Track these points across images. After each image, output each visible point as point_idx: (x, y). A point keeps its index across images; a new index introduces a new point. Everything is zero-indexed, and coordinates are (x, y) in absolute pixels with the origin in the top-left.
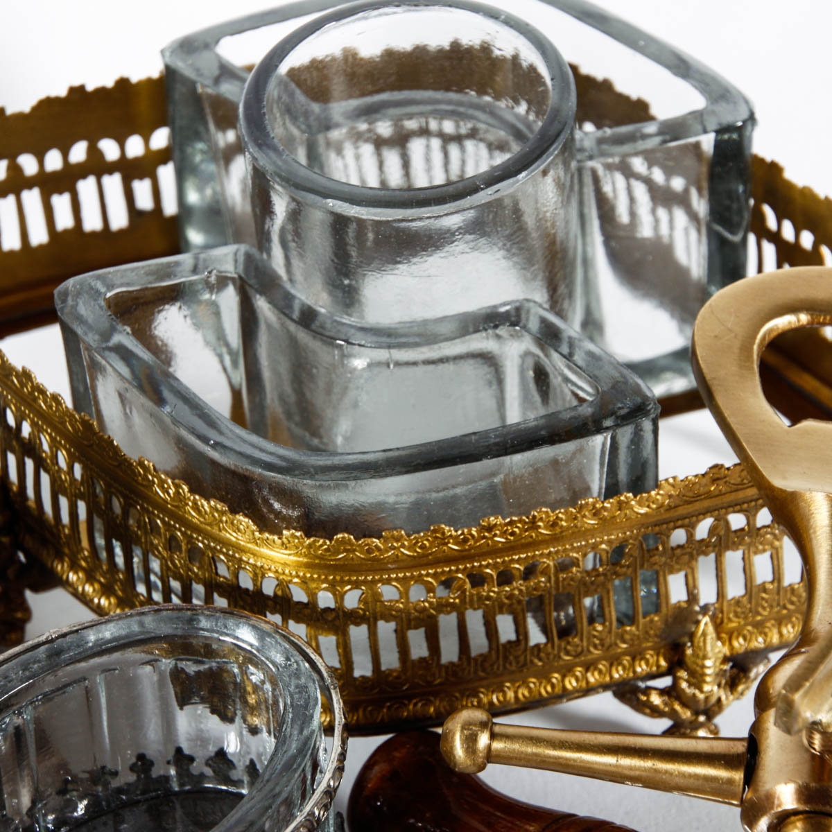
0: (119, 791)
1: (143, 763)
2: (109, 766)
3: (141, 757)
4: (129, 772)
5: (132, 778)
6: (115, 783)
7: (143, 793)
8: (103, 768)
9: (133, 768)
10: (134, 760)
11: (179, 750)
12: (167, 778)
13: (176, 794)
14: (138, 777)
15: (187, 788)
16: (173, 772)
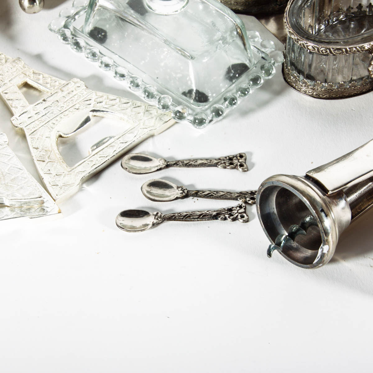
0: (353, 13)
1: (360, 6)
2: (352, 6)
3: (360, 5)
4: (356, 9)
5: (356, 10)
6: (352, 11)
7: (359, 14)
8: (350, 6)
9: (357, 8)
10: (358, 5)
11: (371, 4)
12: (366, 11)
13: (368, 16)
14: (358, 10)
15: (371, 14)
16: (368, 10)
